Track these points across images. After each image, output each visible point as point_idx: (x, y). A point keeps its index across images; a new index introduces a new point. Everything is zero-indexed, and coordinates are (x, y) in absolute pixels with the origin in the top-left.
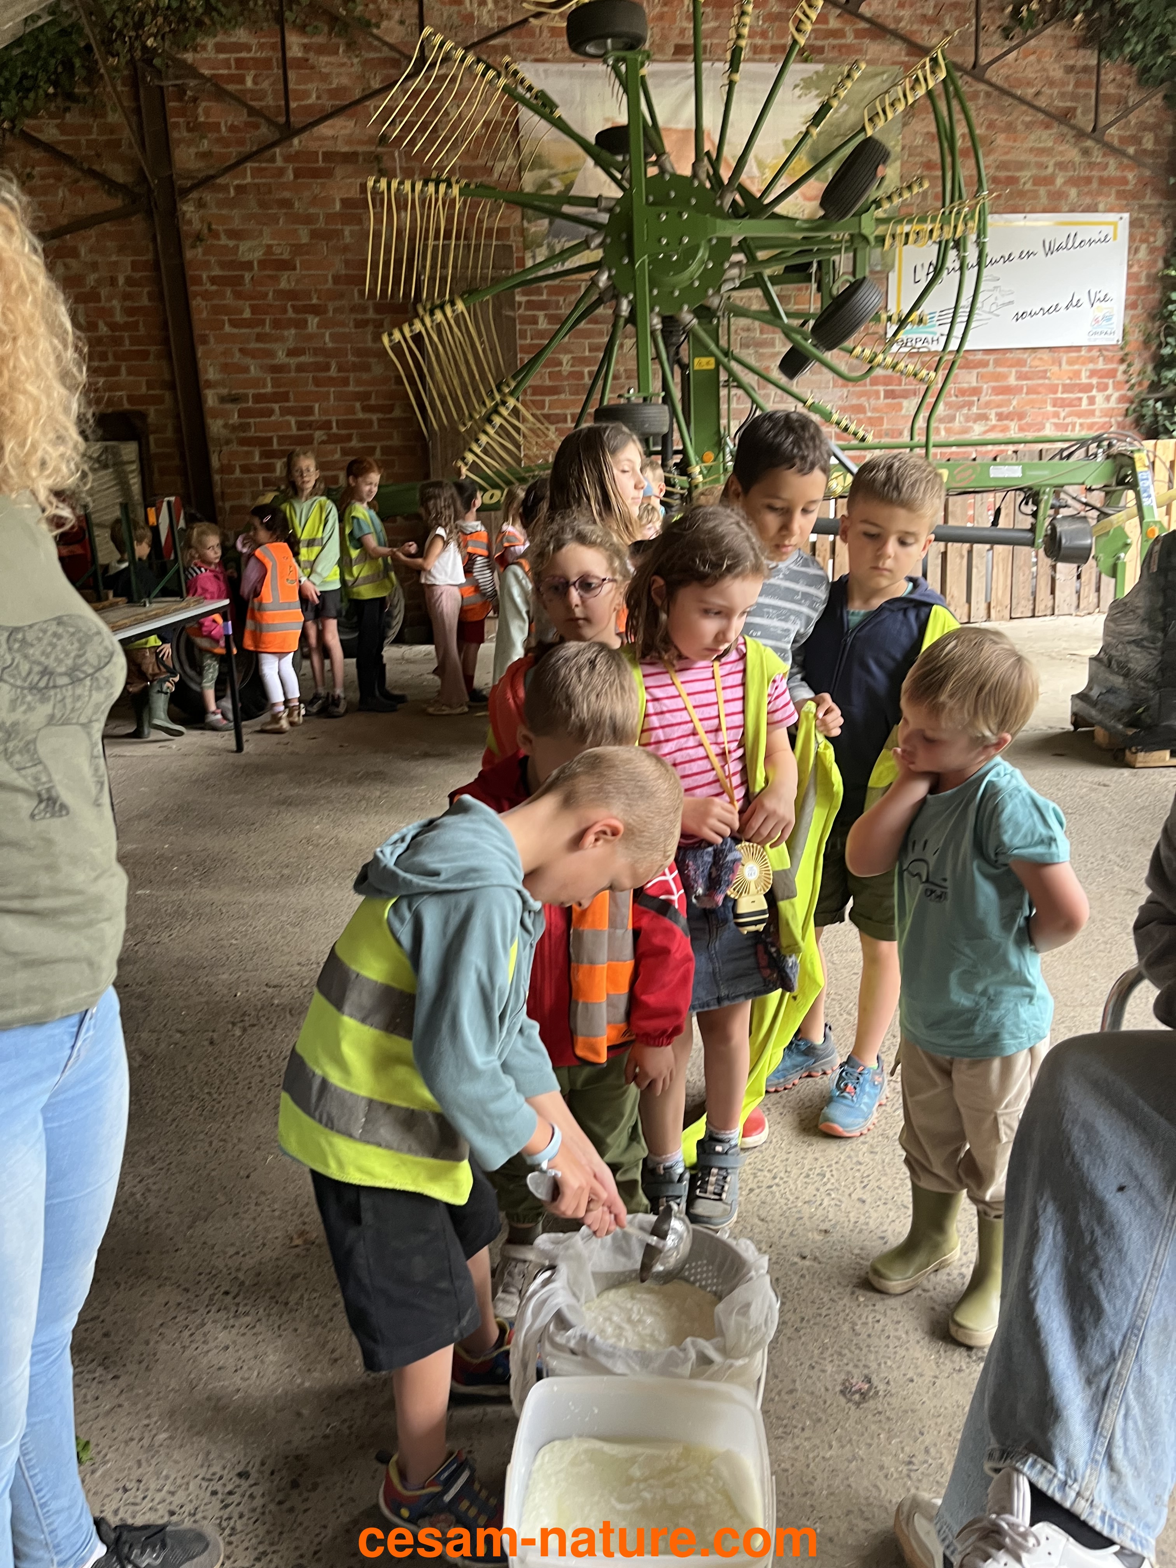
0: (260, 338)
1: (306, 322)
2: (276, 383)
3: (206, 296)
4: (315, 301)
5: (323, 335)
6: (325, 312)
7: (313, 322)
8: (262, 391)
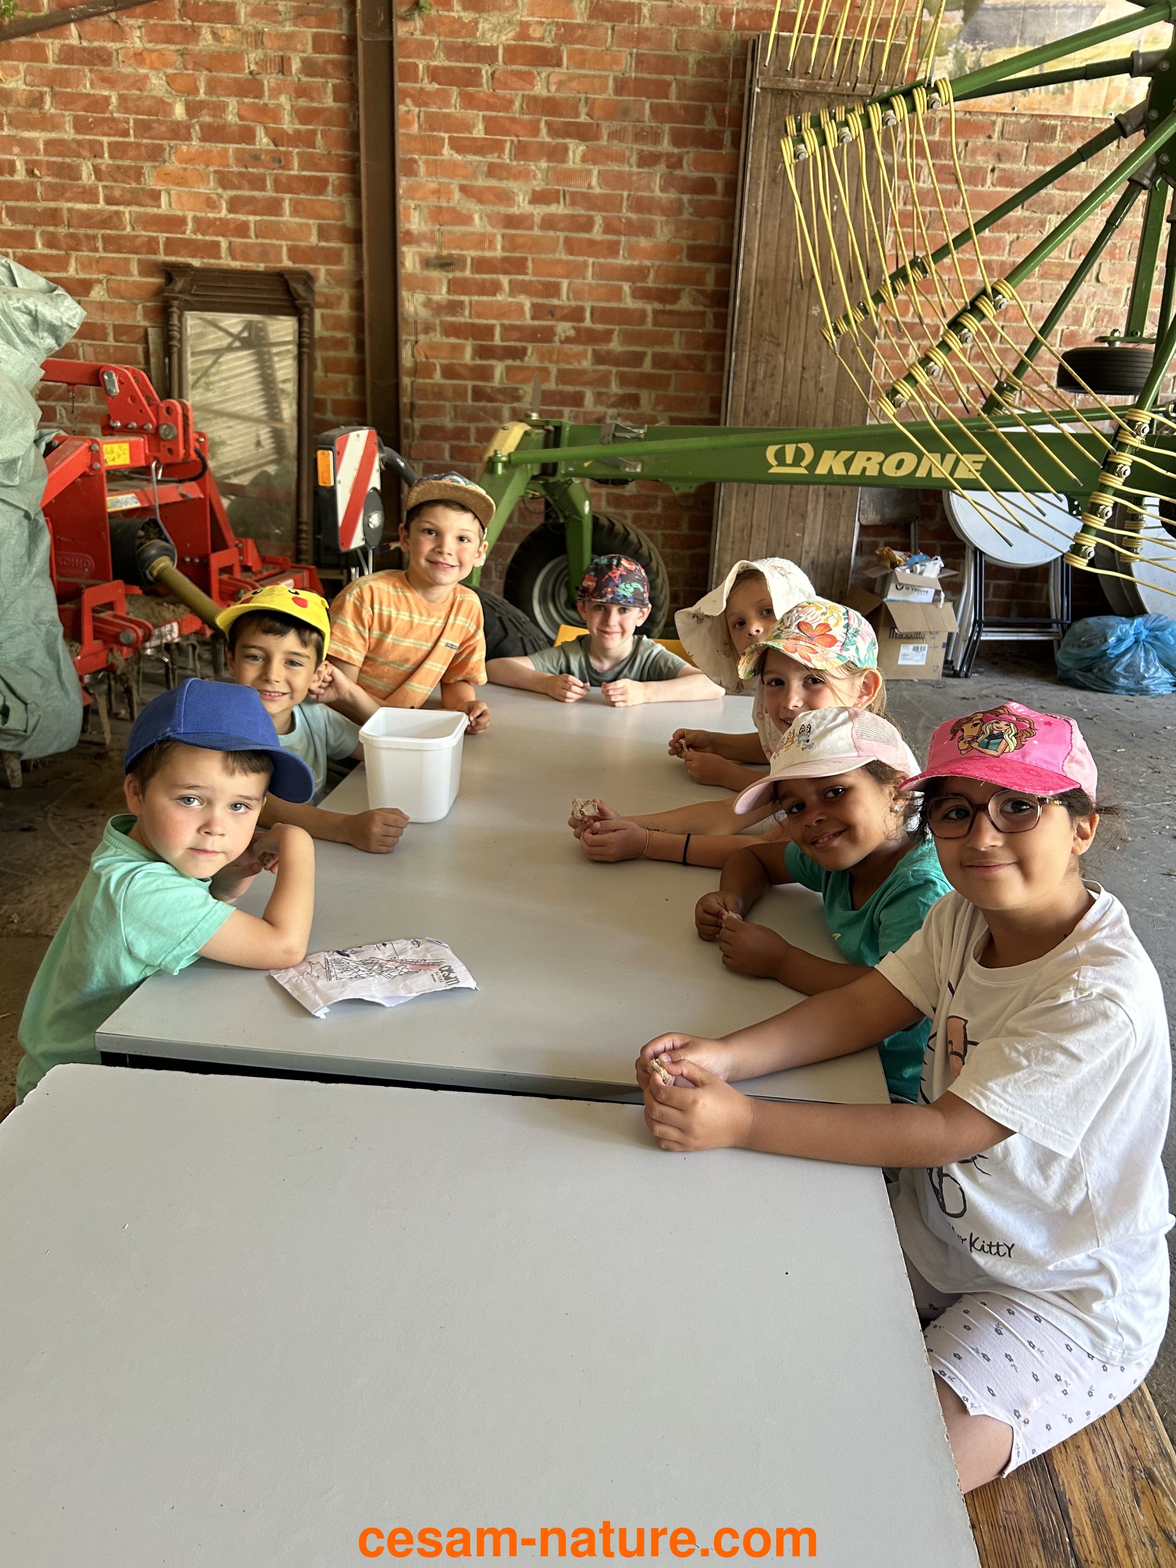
0: (492, 171)
1: (565, 149)
2: (510, 243)
3: (420, 99)
4: (583, 118)
5: (589, 173)
6: (597, 137)
7: (576, 149)
8: (488, 254)
